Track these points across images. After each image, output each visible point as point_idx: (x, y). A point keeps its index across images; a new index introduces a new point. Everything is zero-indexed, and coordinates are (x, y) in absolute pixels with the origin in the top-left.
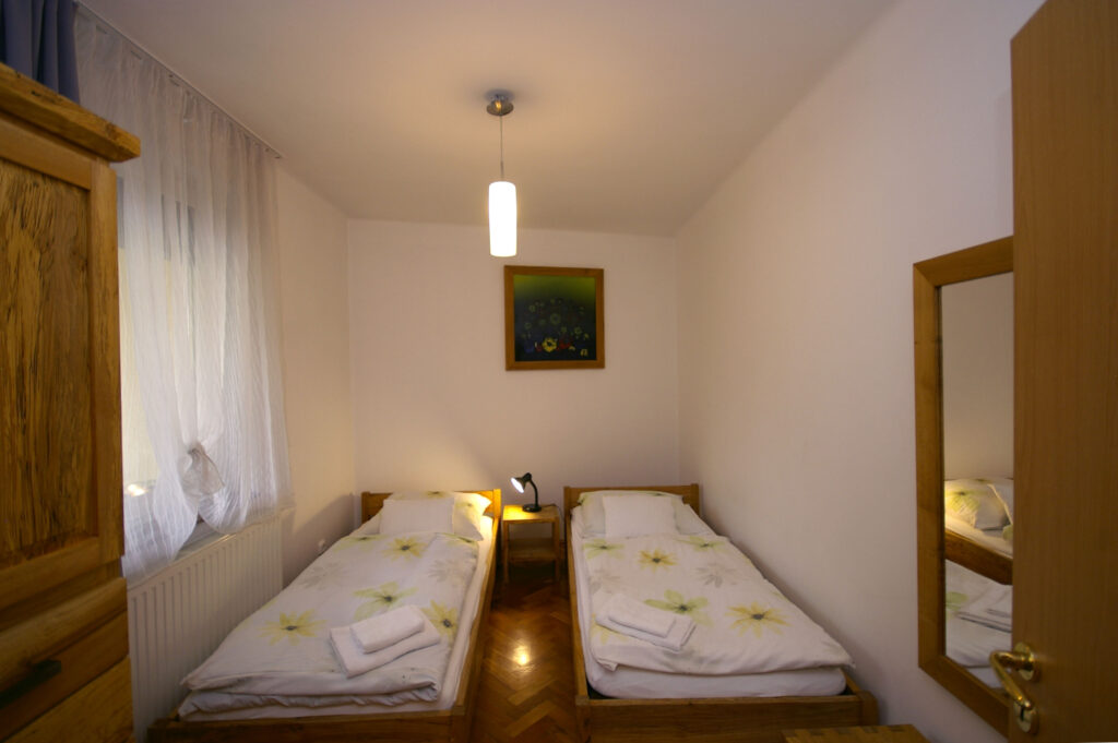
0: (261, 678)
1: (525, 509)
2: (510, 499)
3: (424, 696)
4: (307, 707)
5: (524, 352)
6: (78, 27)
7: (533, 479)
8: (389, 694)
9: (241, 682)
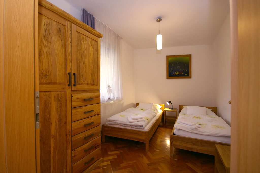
0: (117, 120)
1: (169, 109)
2: (166, 107)
3: (142, 128)
4: (123, 126)
5: (171, 74)
6: (95, 21)
7: (171, 102)
8: (136, 126)
9: (114, 120)
